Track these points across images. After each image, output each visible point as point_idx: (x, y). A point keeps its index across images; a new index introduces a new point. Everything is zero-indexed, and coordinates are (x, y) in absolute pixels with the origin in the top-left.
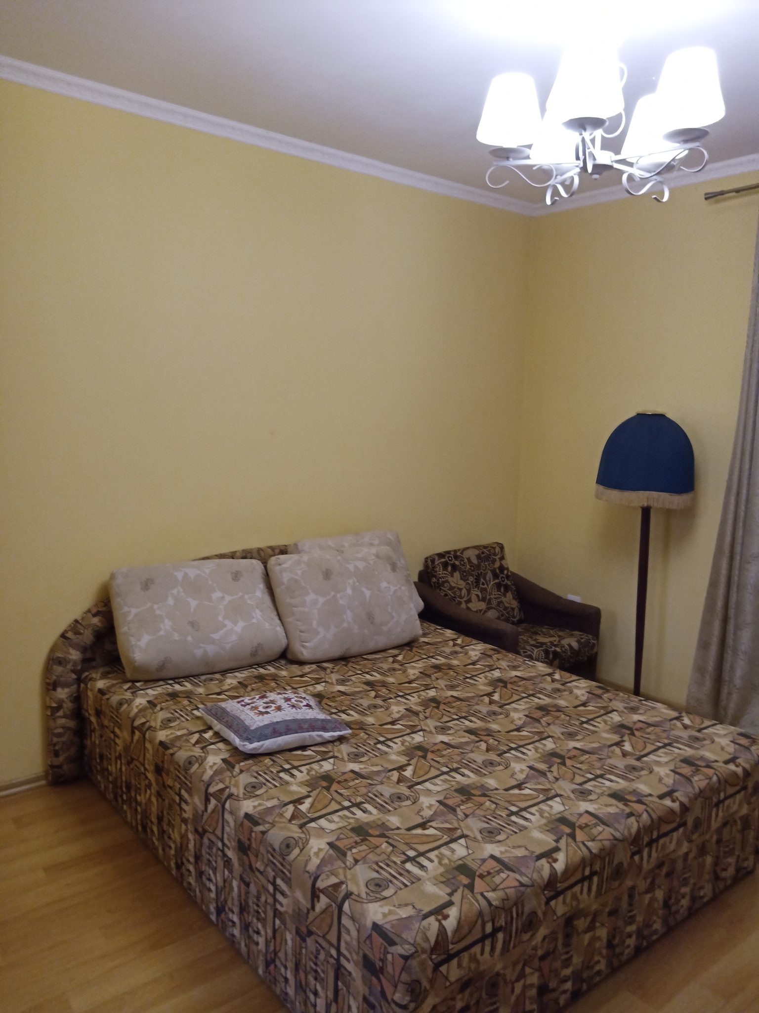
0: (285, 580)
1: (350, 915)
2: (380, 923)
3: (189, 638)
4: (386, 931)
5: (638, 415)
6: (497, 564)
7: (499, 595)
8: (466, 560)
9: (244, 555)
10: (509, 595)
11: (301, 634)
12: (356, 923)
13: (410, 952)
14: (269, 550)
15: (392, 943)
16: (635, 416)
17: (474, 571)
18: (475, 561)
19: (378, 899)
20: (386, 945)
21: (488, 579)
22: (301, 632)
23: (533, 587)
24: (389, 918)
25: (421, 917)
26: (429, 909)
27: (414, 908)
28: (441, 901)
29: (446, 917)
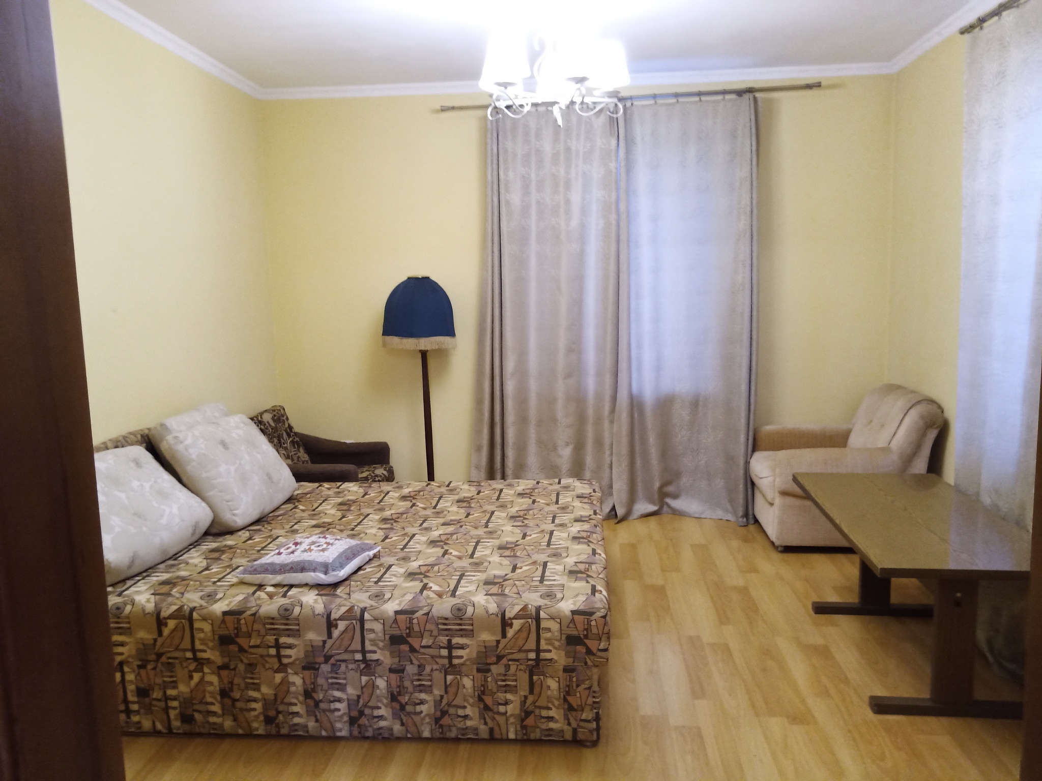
0: (194, 456)
1: (549, 617)
2: (575, 608)
3: (145, 529)
4: (584, 610)
5: (409, 278)
6: (287, 425)
7: (295, 451)
8: (267, 424)
9: (115, 444)
10: (301, 450)
11: (228, 503)
12: (556, 620)
13: (606, 612)
14: (132, 436)
15: (592, 614)
16: (406, 280)
17: (274, 433)
18: (273, 424)
19: (559, 601)
20: (587, 617)
21: (285, 438)
22: (228, 502)
23: (317, 440)
24: (578, 604)
25: (592, 596)
26: (589, 592)
27: (583, 594)
28: (589, 587)
29: (601, 591)
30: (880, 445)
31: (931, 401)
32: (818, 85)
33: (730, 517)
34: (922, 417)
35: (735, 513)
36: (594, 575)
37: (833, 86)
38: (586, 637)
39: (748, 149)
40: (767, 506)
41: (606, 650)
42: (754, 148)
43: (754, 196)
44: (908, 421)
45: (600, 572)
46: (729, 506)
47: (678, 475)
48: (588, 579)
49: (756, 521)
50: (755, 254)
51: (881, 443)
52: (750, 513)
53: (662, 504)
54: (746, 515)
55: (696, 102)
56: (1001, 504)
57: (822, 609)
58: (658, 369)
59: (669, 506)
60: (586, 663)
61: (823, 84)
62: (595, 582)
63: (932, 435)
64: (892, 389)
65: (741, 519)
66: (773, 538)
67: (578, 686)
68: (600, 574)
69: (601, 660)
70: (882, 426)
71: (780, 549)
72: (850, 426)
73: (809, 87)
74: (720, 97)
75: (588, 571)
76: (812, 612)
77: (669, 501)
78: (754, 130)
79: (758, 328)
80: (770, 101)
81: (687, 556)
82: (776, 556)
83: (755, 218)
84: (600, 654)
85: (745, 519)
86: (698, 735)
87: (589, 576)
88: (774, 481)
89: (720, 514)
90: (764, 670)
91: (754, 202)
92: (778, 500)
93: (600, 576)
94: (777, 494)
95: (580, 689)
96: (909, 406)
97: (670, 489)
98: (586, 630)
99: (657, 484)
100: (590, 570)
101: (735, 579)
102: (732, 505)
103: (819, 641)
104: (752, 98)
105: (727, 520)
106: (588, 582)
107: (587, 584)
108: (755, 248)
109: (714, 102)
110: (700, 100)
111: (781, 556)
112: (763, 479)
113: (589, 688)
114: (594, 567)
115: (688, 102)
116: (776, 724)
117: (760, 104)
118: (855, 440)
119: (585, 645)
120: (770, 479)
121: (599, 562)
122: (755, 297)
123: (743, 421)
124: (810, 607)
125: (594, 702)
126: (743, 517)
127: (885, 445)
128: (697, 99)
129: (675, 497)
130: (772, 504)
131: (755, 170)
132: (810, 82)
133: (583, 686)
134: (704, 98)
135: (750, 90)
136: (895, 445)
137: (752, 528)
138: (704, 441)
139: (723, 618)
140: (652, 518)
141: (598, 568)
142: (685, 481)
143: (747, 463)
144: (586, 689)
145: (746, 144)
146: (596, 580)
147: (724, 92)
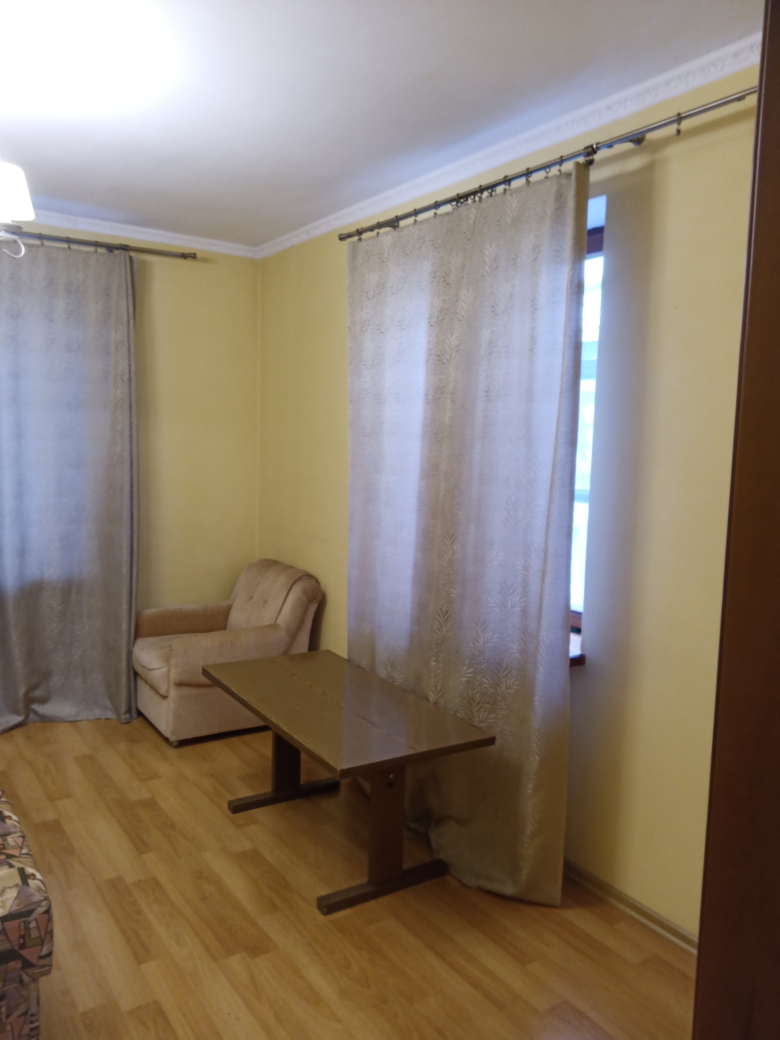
2: (5, 913)
4: (19, 911)
13: (48, 904)
15: (29, 913)
20: (24, 919)
24: (8, 905)
25: (25, 886)
26: (18, 880)
27: (10, 888)
28: (14, 871)
29: (33, 875)
30: (266, 623)
31: (310, 576)
32: (193, 256)
33: (110, 715)
34: (305, 592)
35: (116, 710)
36: (15, 852)
37: (205, 260)
38: (22, 946)
39: (124, 311)
40: (157, 699)
41: (50, 954)
42: (131, 311)
43: (132, 363)
44: (292, 597)
45: (21, 845)
46: (109, 704)
47: (47, 675)
48: (10, 861)
49: (140, 714)
50: (134, 426)
51: (267, 622)
52: (133, 706)
53: (28, 711)
54: (129, 710)
55: (63, 249)
56: (396, 676)
57: (238, 807)
58: (22, 553)
59: (35, 713)
60: (21, 981)
61: (198, 255)
62: (21, 862)
63: (313, 608)
64: (269, 564)
65: (123, 717)
66: (167, 734)
67: (8, 1016)
68: (21, 848)
69: (41, 970)
70: (266, 602)
71: (175, 744)
72: (230, 603)
73: (184, 256)
74: (92, 249)
75: (4, 848)
76: (229, 813)
77: (36, 707)
78: (130, 292)
79: (139, 505)
80: (143, 263)
81: (74, 772)
82: (172, 753)
83: (133, 386)
84: (42, 962)
85: (128, 715)
86: (159, 1012)
87: (10, 856)
88: (169, 671)
89: (97, 713)
90: (204, 899)
91: (133, 370)
92: (173, 693)
93: (24, 851)
94: (172, 687)
95: (11, 1019)
96: (291, 583)
97: (38, 693)
98: (23, 937)
99: (22, 691)
100: (6, 846)
101: (138, 792)
102: (112, 702)
103: (247, 846)
104: (128, 258)
105: (107, 719)
106: (11, 866)
107: (12, 869)
108: (134, 420)
109: (87, 252)
110: (69, 248)
111: (176, 751)
112: (153, 671)
113: (25, 1013)
114: (10, 839)
115: (54, 247)
116: (236, 962)
117: (135, 265)
118: (236, 617)
119: (21, 957)
120: (164, 670)
121: (13, 830)
122: (135, 471)
123: (125, 607)
124: (226, 806)
125: (32, 1029)
126: (125, 713)
127: (272, 622)
128: (65, 245)
129: (44, 701)
130: (164, 697)
131: (132, 335)
132: (186, 251)
133: (16, 1014)
134: (74, 247)
135: (125, 248)
136: (281, 621)
137: (136, 722)
138: (79, 633)
139: (140, 845)
140: (16, 732)
141: (15, 839)
142: (56, 680)
143: (130, 653)
144: (20, 1016)
145: (124, 307)
146: (20, 859)
147: (96, 244)
